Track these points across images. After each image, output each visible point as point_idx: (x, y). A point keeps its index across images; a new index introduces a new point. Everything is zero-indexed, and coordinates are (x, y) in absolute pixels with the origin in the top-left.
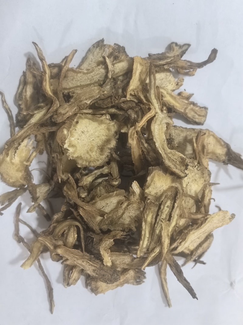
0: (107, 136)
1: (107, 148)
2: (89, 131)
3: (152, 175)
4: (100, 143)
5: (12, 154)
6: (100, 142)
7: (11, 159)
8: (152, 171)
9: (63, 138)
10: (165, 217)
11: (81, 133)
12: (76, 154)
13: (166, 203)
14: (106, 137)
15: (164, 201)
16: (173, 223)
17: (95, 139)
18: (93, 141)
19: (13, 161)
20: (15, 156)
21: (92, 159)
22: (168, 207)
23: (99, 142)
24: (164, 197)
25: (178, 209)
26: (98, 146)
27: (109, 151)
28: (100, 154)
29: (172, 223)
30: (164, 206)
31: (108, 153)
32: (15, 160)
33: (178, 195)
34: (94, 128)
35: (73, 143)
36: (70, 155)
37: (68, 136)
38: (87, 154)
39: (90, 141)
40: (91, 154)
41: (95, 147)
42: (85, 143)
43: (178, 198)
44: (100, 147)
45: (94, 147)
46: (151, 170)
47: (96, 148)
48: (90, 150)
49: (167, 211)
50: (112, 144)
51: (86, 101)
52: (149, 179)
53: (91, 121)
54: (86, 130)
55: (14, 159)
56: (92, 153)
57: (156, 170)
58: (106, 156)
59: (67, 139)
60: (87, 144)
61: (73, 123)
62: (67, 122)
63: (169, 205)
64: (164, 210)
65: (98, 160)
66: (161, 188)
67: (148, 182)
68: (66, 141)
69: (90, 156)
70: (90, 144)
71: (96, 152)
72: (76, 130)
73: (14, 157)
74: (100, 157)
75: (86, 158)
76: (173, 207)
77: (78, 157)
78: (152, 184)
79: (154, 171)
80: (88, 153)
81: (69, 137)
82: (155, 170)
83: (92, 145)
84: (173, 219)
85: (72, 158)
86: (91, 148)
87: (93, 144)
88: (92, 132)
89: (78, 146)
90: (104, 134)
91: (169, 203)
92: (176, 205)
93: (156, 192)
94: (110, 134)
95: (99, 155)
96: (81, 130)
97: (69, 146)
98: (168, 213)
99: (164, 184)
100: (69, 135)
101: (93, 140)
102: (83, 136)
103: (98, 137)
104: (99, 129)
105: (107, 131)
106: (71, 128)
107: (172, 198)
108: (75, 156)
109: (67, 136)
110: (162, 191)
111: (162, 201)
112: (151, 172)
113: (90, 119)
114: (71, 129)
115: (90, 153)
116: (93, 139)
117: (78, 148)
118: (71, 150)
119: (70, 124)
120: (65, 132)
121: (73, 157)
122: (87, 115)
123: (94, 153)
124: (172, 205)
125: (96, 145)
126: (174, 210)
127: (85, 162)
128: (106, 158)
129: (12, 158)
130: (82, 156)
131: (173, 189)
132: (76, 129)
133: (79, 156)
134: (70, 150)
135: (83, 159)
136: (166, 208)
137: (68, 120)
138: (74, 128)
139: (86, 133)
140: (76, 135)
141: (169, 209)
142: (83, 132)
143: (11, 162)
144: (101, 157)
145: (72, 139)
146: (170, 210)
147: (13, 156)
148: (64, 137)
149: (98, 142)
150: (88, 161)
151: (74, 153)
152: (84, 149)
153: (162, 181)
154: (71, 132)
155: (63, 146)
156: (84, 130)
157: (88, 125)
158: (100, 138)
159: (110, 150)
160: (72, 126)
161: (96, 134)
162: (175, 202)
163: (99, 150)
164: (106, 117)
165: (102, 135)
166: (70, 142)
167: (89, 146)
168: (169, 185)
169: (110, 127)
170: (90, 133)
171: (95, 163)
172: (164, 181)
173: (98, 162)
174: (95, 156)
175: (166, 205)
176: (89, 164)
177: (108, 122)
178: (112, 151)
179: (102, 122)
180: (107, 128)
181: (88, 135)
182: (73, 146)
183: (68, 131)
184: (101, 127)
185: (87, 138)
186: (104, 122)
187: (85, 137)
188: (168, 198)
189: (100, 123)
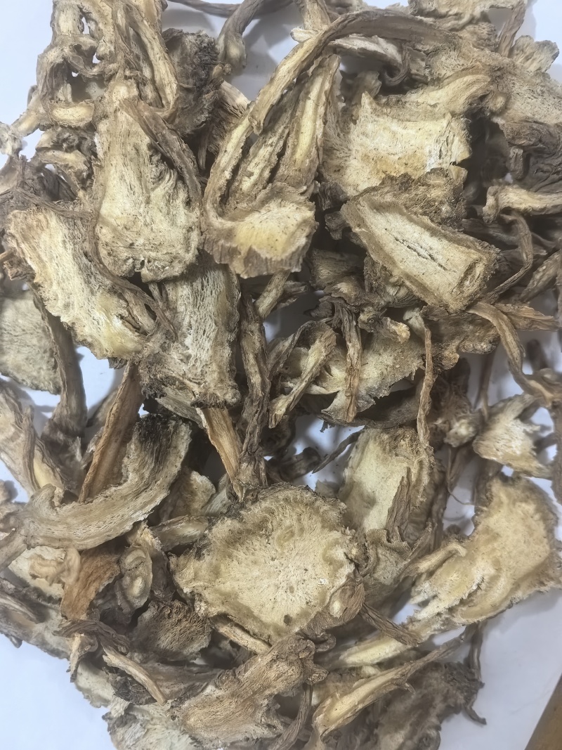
0: (230, 556)
1: (245, 522)
2: (272, 588)
3: (293, 249)
4: (257, 543)
6: (257, 548)
8: (291, 259)
9: (349, 593)
10: (261, 150)
11: (296, 589)
12: (331, 539)
13: (255, 184)
14: (235, 553)
15: (261, 187)
16: (240, 134)
17: (268, 560)
18: (274, 556)
20: (479, 585)
21: (298, 510)
22: (251, 174)
23: (260, 549)
24: (258, 197)
25: (221, 165)
26: (268, 537)
27: (242, 512)
28: (273, 513)
29: (243, 135)
30: (261, 175)
31: (250, 509)
33: (220, 197)
34: (255, 592)
35: (327, 569)
36: (348, 542)
37: (333, 594)
38: (306, 527)
39: (283, 561)
40: (294, 522)
41: (276, 537)
42: (297, 557)
43: (220, 189)
44: (263, 532)
45: (279, 538)
46: (294, 262)
47: (276, 534)
48: (292, 534)
49: (253, 164)
50: (227, 529)
52: (302, 241)
53: (256, 612)
54: (281, 591)
56: (291, 526)
57: (279, 259)
58: (258, 503)
59: (340, 587)
60: (294, 553)
61: (306, 624)
62: (322, 631)
63: (246, 178)
64: (262, 165)
65: (286, 500)
66: (265, 217)
67: (305, 234)
68: (343, 581)
69: (299, 520)
70: (285, 551)
71: (280, 525)
72: (307, 603)
73: (482, 582)
74: (277, 508)
75: (315, 517)
76: (235, 171)
77: (333, 528)
78: (292, 229)
79: (287, 257)
80: (302, 530)
81: (332, 591)
82: (282, 260)
83: (281, 546)
84: (239, 143)
85: (348, 531)
86: (288, 540)
87: (279, 550)
88: (266, 581)
89: (319, 557)
90: (235, 562)
91: (246, 184)
92: (227, 175)
93: (283, 209)
94: (219, 557)
95: (276, 514)
96: (294, 599)
97: (342, 565)
98: (250, 159)
99: (257, 225)
100: (329, 595)
101: (273, 559)
102: (293, 580)
103: (255, 563)
104: (242, 584)
105: (223, 567)
106: (318, 612)
107: (237, 195)
108: (336, 535)
109: (338, 594)
110: (263, 211)
111: (264, 188)
112: (296, 257)
113: (256, 618)
114: (320, 609)
115: (296, 529)
116: (272, 563)
117: (321, 551)
118: (339, 554)
119: (315, 625)
120: (336, 607)
121: (344, 533)
122: (256, 631)
123: (288, 522)
124: (238, 178)
125: (271, 541)
126: (234, 162)
127: (321, 510)
128: (263, 499)
130: (319, 525)
131: (231, 213)
132: (304, 606)
133: (326, 530)
134: (343, 555)
135: (320, 519)
136: (257, 172)
137: (316, 635)
138: (310, 611)
139: (284, 584)
140: (312, 589)
141: (249, 169)
142: (292, 589)
144: (273, 507)
145: (325, 582)
146: (243, 166)
147: (483, 586)
148: (346, 593)
149: (263, 548)
150: (313, 508)
151: (336, 543)
152: (306, 543)
153: (264, 232)
154: (323, 601)
155: (354, 571)
156: (284, 596)
157: (269, 606)
158: (252, 558)
159: (239, 514)
160: (313, 616)
161: (256, 573)
162: (230, 183)
163: (270, 527)
164: (206, 610)
165: (243, 564)
166: (333, 575)
167: (292, 546)
168: (242, 223)
169: (207, 577)
170: (273, 581)
171: (298, 497)
172: (255, 233)
173: (289, 495)
174: (288, 516)
175: (253, 178)
176: (316, 500)
177: (207, 595)
178: (236, 510)
179: (227, 598)
180: (217, 578)
181: (280, 577)
182: (330, 561)
183: (328, 606)
184: (235, 585)
185: (287, 569)
186: (218, 595)
187: (290, 575)
188: (249, 195)
189: (233, 597)
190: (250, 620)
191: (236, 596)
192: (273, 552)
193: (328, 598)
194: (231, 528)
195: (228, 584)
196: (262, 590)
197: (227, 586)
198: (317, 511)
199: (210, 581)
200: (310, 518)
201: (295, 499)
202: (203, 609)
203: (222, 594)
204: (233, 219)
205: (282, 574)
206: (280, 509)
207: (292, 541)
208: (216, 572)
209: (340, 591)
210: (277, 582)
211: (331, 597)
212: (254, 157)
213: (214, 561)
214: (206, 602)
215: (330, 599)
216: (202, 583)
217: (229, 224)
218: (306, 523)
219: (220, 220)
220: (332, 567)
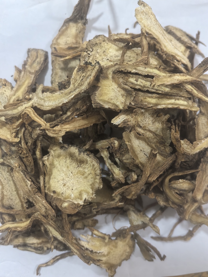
0: (66, 158)
1: (79, 156)
2: (62, 178)
5: (98, 255)
6: (73, 165)
7: (104, 256)
9: (73, 207)
10: (149, 83)
12: (88, 190)
13: (132, 83)
14: (68, 159)
16: (155, 72)
17: (71, 171)
18: (73, 172)
19: (106, 253)
20: (100, 252)
21: (92, 172)
22: (137, 81)
24: (126, 86)
26: (78, 166)
27: (82, 153)
28: (87, 163)
29: (155, 74)
30: (137, 85)
31: (84, 155)
32: (105, 252)
33: (122, 70)
34: (58, 173)
35: (78, 194)
37: (70, 201)
38: (88, 178)
39: (73, 176)
40: (87, 173)
41: (80, 169)
42: (76, 181)
43: (126, 70)
44: (79, 164)
45: (80, 171)
47: (81, 169)
48: (83, 175)
49: (142, 81)
50: (74, 151)
51: (29, 186)
53: (52, 177)
54: (62, 182)
55: (103, 253)
56: (86, 173)
58: (87, 156)
59: (73, 203)
60: (77, 179)
61: (55, 196)
62: (55, 204)
63: (135, 79)
64: (142, 84)
65: (93, 165)
68: (76, 203)
69: (89, 174)
70: (76, 176)
71: (84, 168)
72: (62, 193)
73: (102, 253)
75: (93, 179)
76: (136, 74)
77: (92, 188)
80: (86, 177)
81: (71, 200)
83: (77, 173)
84: (150, 72)
85: (94, 195)
86: (80, 174)
87: (76, 173)
88: (63, 174)
89: (80, 189)
90: (65, 161)
91: (132, 80)
92: (134, 71)
94: (64, 154)
95: (87, 165)
96: (62, 187)
97: (81, 199)
98: (144, 79)
99: (111, 88)
100: (69, 200)
101: (72, 173)
102: (68, 184)
103: (68, 167)
104: (59, 167)
105: (61, 157)
106: (61, 199)
107: (126, 77)
108: (91, 191)
109: (70, 203)
111: (131, 87)
113: (50, 178)
114: (62, 199)
115: (86, 175)
116: (70, 173)
117: (82, 189)
118: (85, 196)
119: (56, 200)
120: (65, 205)
121: (92, 194)
122: (46, 181)
123: (86, 170)
124: (134, 76)
125: (77, 168)
126: (140, 72)
128: (90, 157)
129: (102, 255)
130: (91, 183)
131: (116, 76)
132: (61, 193)
133: (90, 187)
134: (85, 198)
135: (93, 182)
136: (138, 83)
137: (53, 202)
139: (65, 181)
140: (69, 192)
141: (139, 79)
142: (64, 185)
143: (107, 255)
144: (89, 162)
145: (73, 196)
146: (141, 77)
147: (100, 254)
148: (72, 206)
149: (74, 167)
150: (95, 177)
151: (88, 193)
152: (83, 182)
154: (66, 199)
155: (81, 205)
156: (61, 184)
157: (56, 180)
158: (69, 165)
159: (81, 152)
160: (59, 197)
161: (64, 169)
162: (130, 73)
163: (82, 165)
164: (46, 160)
165: (65, 163)
166: (76, 198)
167: (79, 177)
168: (111, 81)
169: (56, 154)
170: (64, 177)
171: (96, 169)
172: (107, 88)
173: (95, 165)
174: (89, 169)
175: (135, 82)
176: (99, 176)
177: (51, 158)
178: (82, 151)
179: (52, 164)
180: (57, 158)
181: (67, 178)
182: (80, 194)
183: (64, 201)
184: (58, 165)
185: (71, 179)
186: (52, 161)
187: (69, 182)
188: (127, 82)
189: (53, 166)
190: (48, 177)
191: (54, 167)
192: (74, 171)
193: (68, 200)
194: (75, 153)
195: (57, 162)
196: (60, 175)
197: (56, 163)
198: (95, 179)
199: (55, 156)
200: (92, 178)
201: (95, 168)
202: (45, 159)
203: (53, 162)
204: (113, 78)
205: (68, 179)
206: (89, 165)
207: (81, 176)
208: (59, 156)
209: (72, 203)
210: (65, 178)
211: (68, 201)
212: (145, 80)
213: (62, 153)
214: (48, 159)
215: (67, 201)
216: (53, 154)
217: (110, 76)
218: (90, 177)
219: (111, 73)
220: (79, 196)
